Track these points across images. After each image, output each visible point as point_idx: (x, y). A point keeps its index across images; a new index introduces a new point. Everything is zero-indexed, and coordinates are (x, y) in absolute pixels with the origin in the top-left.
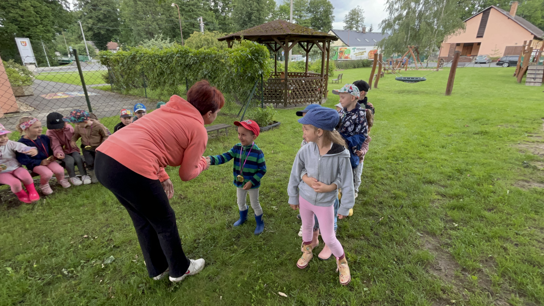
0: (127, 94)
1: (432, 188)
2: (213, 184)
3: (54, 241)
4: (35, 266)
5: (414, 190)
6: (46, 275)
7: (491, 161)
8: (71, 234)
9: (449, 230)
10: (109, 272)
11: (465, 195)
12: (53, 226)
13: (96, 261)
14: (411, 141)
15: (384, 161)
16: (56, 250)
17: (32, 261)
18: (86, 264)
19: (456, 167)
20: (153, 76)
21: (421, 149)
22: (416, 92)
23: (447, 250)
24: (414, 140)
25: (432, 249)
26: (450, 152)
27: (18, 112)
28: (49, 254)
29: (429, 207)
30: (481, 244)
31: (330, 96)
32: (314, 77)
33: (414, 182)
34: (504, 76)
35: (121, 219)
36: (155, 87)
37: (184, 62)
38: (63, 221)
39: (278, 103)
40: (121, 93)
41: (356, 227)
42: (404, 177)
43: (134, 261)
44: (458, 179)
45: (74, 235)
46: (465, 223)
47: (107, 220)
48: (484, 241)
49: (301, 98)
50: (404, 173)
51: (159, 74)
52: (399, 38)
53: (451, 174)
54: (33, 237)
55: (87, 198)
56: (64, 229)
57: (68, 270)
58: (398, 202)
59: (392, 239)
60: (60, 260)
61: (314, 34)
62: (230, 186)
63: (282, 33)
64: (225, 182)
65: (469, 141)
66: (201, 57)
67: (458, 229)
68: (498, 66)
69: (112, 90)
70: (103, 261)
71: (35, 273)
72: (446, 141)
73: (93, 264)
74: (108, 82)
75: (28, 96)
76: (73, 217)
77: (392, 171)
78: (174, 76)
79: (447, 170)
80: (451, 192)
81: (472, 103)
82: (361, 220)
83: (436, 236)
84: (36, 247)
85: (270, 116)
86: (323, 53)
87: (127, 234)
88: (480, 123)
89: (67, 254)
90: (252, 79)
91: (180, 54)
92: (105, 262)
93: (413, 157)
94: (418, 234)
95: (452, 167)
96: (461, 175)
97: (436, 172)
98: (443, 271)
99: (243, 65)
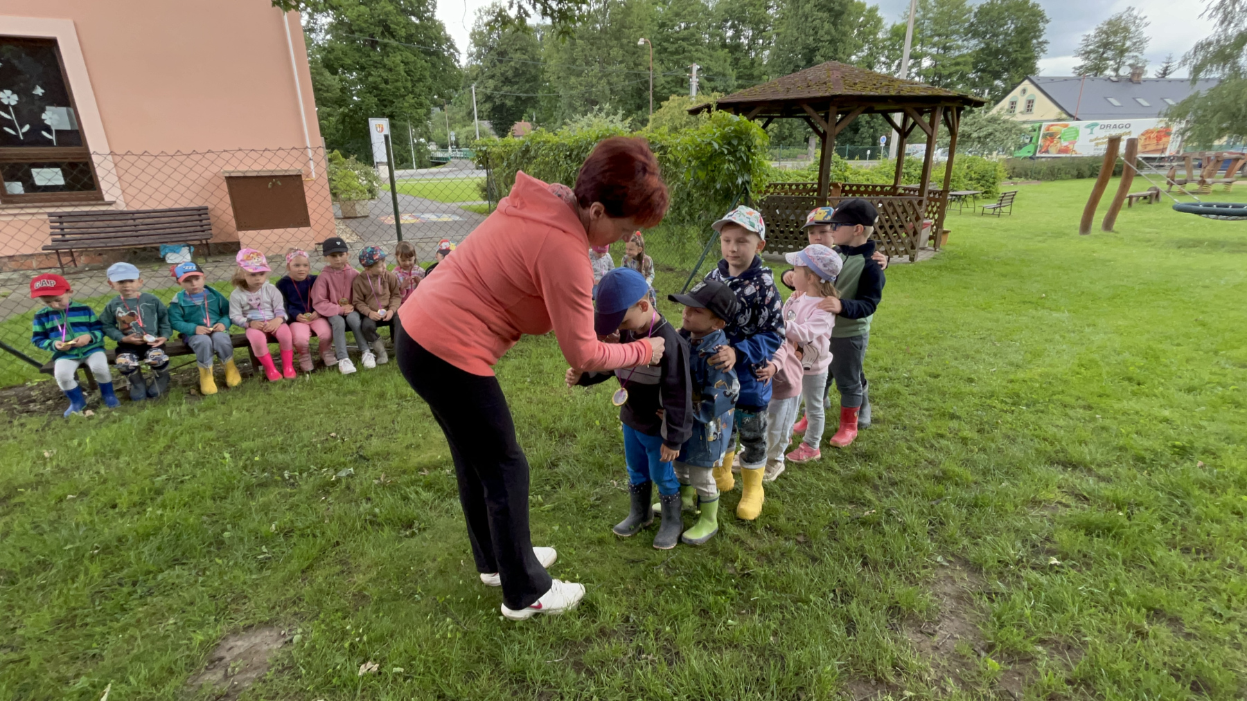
3: (293, 433)
4: (257, 459)
8: (318, 429)
9: (1026, 569)
10: (338, 489)
12: (302, 414)
13: (329, 469)
16: (291, 445)
17: (256, 453)
18: (315, 472)
19: (1180, 440)
21: (1115, 387)
22: (1240, 247)
25: (949, 595)
26: (1199, 405)
28: (279, 449)
33: (1020, 455)
38: (317, 409)
43: (376, 482)
45: (320, 431)
47: (373, 419)
54: (272, 423)
56: (313, 419)
57: (291, 474)
60: (288, 458)
61: (904, 93)
63: (822, 94)
67: (1054, 571)
70: (337, 473)
71: (254, 469)
73: (324, 474)
75: (361, 217)
76: (332, 406)
77: (981, 423)
80: (1111, 494)
83: (980, 573)
84: (269, 436)
86: (931, 139)
87: (389, 445)
89: (300, 453)
90: (725, 196)
92: (339, 475)
94: (939, 559)
95: (1167, 439)
96: (1182, 461)
97: (1106, 444)
98: (936, 639)
99: (703, 165)
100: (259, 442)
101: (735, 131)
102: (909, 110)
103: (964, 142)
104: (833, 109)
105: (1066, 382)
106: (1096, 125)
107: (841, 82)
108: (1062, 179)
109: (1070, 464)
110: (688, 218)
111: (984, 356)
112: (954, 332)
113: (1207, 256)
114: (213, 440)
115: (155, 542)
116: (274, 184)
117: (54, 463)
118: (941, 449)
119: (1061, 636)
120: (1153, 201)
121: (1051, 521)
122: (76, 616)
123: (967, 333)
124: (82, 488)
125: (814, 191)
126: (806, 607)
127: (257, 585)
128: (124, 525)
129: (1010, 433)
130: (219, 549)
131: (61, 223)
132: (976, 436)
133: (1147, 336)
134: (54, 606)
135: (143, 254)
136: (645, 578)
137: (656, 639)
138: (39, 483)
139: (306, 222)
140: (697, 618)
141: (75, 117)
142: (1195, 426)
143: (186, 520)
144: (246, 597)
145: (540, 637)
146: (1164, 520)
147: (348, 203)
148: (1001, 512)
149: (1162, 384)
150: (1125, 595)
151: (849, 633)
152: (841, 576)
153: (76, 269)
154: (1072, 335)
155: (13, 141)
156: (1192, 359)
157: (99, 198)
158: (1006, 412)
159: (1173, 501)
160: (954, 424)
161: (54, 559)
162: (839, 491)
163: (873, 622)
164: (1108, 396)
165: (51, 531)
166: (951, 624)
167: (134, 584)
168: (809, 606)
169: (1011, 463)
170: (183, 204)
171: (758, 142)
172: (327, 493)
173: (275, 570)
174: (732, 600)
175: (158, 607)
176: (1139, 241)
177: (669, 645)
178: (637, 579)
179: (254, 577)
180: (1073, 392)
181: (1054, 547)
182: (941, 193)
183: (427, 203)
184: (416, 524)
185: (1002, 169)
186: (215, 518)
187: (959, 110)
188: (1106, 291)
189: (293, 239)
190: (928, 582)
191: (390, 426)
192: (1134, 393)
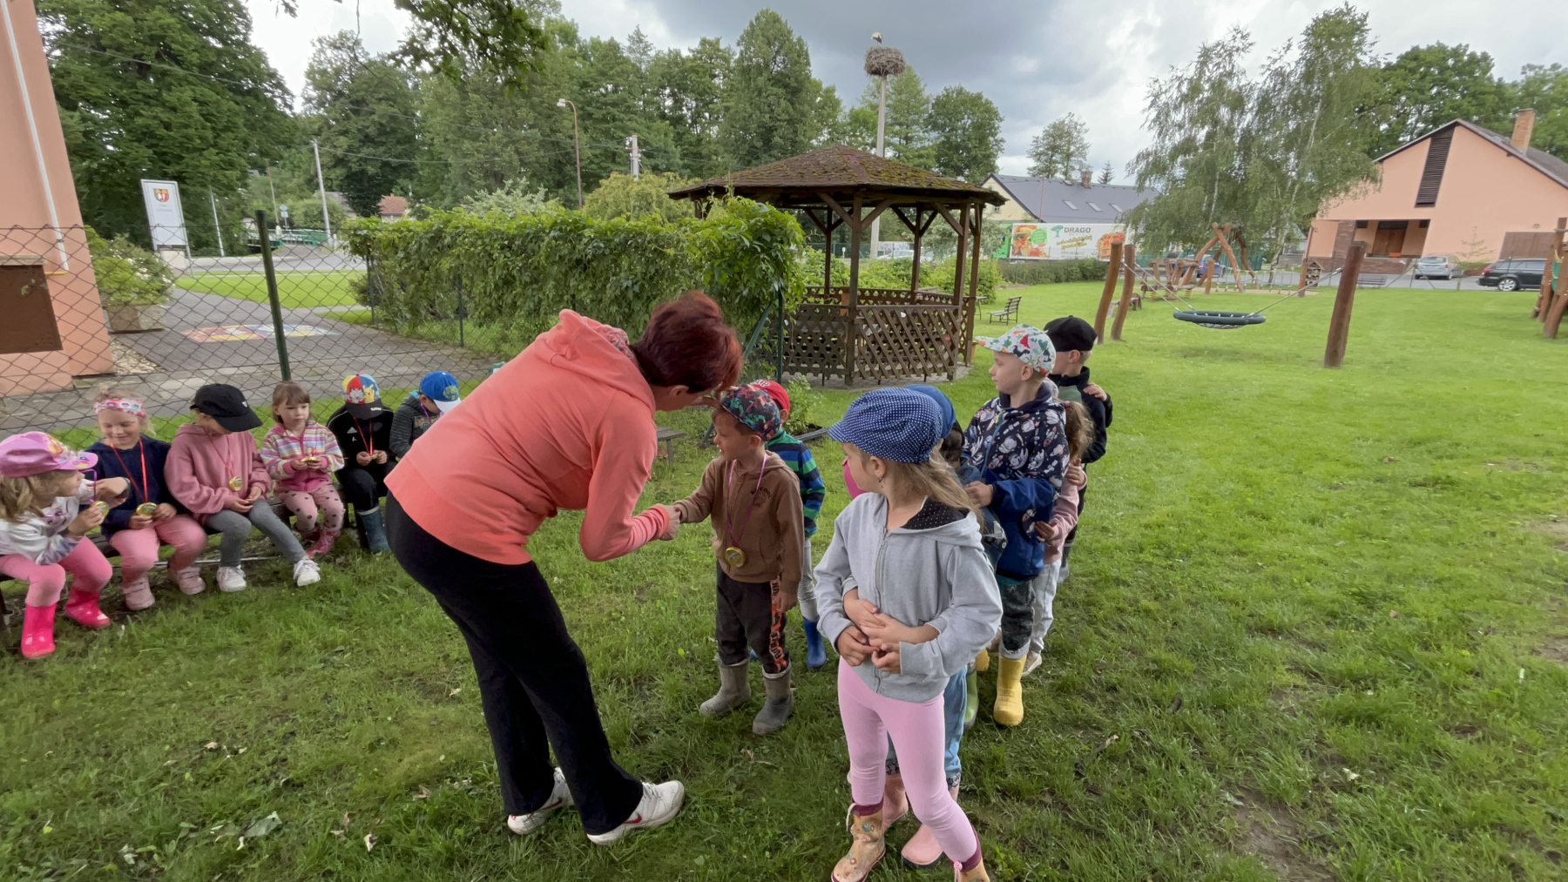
0: (414, 336)
1: (1276, 648)
2: (611, 602)
3: (120, 755)
4: (47, 830)
5: (1217, 652)
6: (74, 861)
7: (1464, 571)
8: (173, 738)
9: (1329, 792)
10: (256, 865)
11: (1384, 678)
12: (128, 709)
13: (226, 825)
14: (1214, 500)
15: (1128, 557)
16: (120, 783)
17: (41, 815)
18: (193, 835)
19: (1352, 585)
20: (485, 288)
21: (1247, 524)
22: (1235, 356)
23: (1323, 861)
24: (1223, 497)
25: (1271, 853)
26: (1335, 538)
27: (110, 375)
28: (95, 797)
29: (1265, 710)
30: (1435, 847)
31: (980, 358)
32: (935, 303)
33: (1218, 625)
34: (1504, 318)
35: (326, 696)
36: (488, 318)
37: (570, 253)
38: (159, 694)
39: (827, 374)
40: (396, 332)
41: (1030, 761)
42: (1190, 608)
43: (336, 833)
44: (1361, 625)
45: (179, 741)
46: (1382, 770)
47: (285, 698)
48: (1445, 836)
49: (896, 361)
50: (1188, 595)
51: (500, 283)
52: (1186, 200)
53: (1336, 607)
54: (63, 739)
55: (242, 627)
56: (156, 718)
57: (139, 850)
58: (1166, 690)
59: (1141, 811)
60: (120, 815)
61: (936, 186)
62: (659, 612)
63: (845, 182)
64: (644, 597)
65: (1398, 506)
66: (617, 240)
67: (1360, 790)
68: (1486, 288)
69: (372, 322)
70: (246, 829)
71: (42, 856)
72: (1323, 504)
73: (215, 836)
74: (364, 302)
75: (149, 331)
76: (190, 684)
77: (1153, 588)
78: (540, 289)
79: (1325, 593)
80: (1338, 666)
81: (1408, 392)
82: (1048, 739)
83: (1286, 809)
84: (65, 769)
85: (798, 410)
86: (961, 239)
87: (335, 747)
88: (1430, 452)
89: (147, 797)
90: (753, 305)
91: (561, 230)
92: (251, 833)
93: (1221, 547)
94: (1228, 797)
99: (729, 265)
101: (765, 224)
104: (857, 201)
106: (1061, 228)
132: (1158, 605)
133: (1230, 459)
147: (124, 309)
149: (1285, 516)
154: (1165, 462)
156: (1287, 483)
158: (1166, 568)
160: (1126, 592)
164: (1248, 536)
169: (1216, 639)
176: (1147, 350)
187: (982, 207)
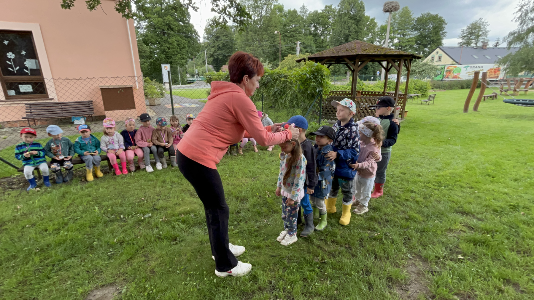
3: (126, 198)
6: (113, 216)
8: (136, 196)
9: (448, 261)
10: (144, 223)
12: (130, 190)
13: (141, 214)
15: (422, 185)
16: (124, 203)
17: (109, 207)
18: (134, 215)
19: (513, 202)
21: (482, 178)
24: (480, 169)
26: (520, 187)
28: (119, 205)
38: (136, 188)
43: (161, 220)
57: (124, 216)
60: (123, 209)
61: (388, 53)
67: (461, 262)
70: (144, 216)
73: (138, 216)
75: (157, 105)
76: (143, 186)
77: (425, 195)
80: (484, 226)
83: (427, 262)
84: (115, 199)
86: (399, 72)
87: (167, 203)
89: (128, 207)
90: (313, 96)
94: (409, 255)
95: (507, 202)
96: (514, 212)
97: (480, 204)
98: (409, 293)
99: (303, 83)
100: (110, 202)
101: (316, 69)
102: (389, 60)
103: (413, 74)
104: (357, 60)
105: (461, 176)
106: (469, 66)
107: (361, 49)
108: (455, 89)
109: (464, 213)
110: (296, 106)
111: (425, 165)
112: (411, 154)
113: (519, 122)
114: (91, 201)
115: (63, 246)
116: (120, 91)
117: (22, 211)
118: (408, 206)
119: (465, 292)
120: (494, 98)
121: (458, 239)
122: (27, 280)
123: (417, 155)
124: (33, 222)
125: (350, 94)
126: (350, 277)
127: (107, 266)
128: (51, 239)
129: (438, 199)
130: (91, 250)
131: (30, 107)
132: (423, 200)
133: (495, 156)
134: (18, 276)
135: (64, 121)
136: (278, 264)
137: (284, 292)
138: (14, 220)
139: (133, 107)
140: (302, 282)
141: (38, 64)
142: (519, 196)
143: (77, 237)
144: (102, 272)
145: (232, 291)
146: (508, 238)
147: (152, 99)
148: (435, 234)
149: (503, 177)
150: (493, 273)
151: (370, 290)
152: (366, 263)
153: (36, 127)
154: (463, 156)
155: (12, 73)
156: (516, 166)
157: (47, 97)
158: (435, 189)
159: (511, 230)
160: (413, 195)
161: (19, 254)
162: (363, 225)
163: (381, 285)
164: (480, 183)
165: (18, 241)
166: (415, 286)
167: (53, 266)
168: (352, 277)
169: (439, 212)
170: (82, 99)
171: (325, 73)
172: (139, 225)
173: (116, 259)
174: (317, 274)
175: (63, 276)
176: (489, 115)
177: (289, 295)
178: (275, 264)
179: (106, 262)
180: (464, 181)
181: (459, 250)
182: (404, 95)
183: (185, 99)
184: (178, 239)
185: (429, 85)
186: (90, 236)
187: (411, 60)
188: (476, 136)
189: (128, 114)
190: (404, 266)
191: (167, 195)
192: (491, 182)
